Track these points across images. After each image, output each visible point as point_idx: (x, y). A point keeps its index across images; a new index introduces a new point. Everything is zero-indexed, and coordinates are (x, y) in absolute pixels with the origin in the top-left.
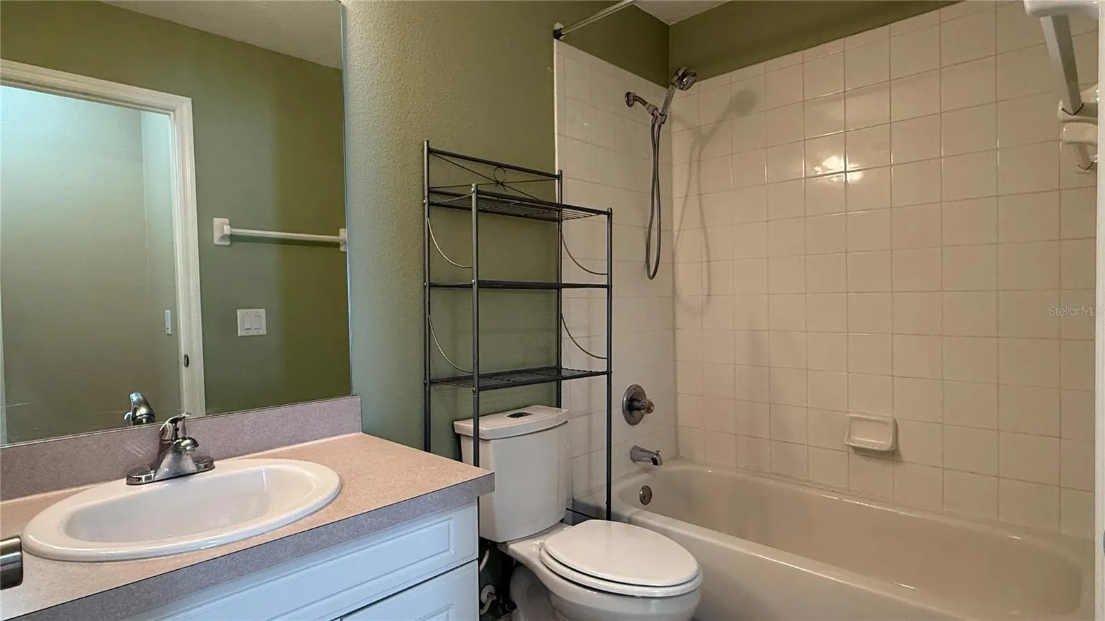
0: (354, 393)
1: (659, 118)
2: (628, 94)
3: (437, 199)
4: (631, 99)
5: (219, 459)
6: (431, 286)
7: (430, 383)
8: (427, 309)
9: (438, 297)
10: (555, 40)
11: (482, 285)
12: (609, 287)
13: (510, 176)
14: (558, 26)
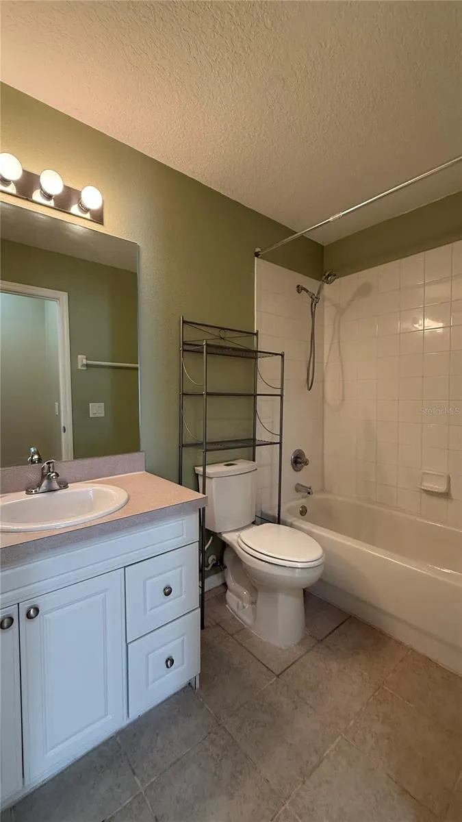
0: (141, 450)
1: (315, 300)
2: (298, 286)
4: (300, 289)
5: (71, 483)
6: (183, 394)
7: (182, 446)
8: (181, 407)
9: (187, 400)
10: (256, 258)
11: (208, 394)
12: (281, 396)
13: (229, 334)
14: (258, 250)
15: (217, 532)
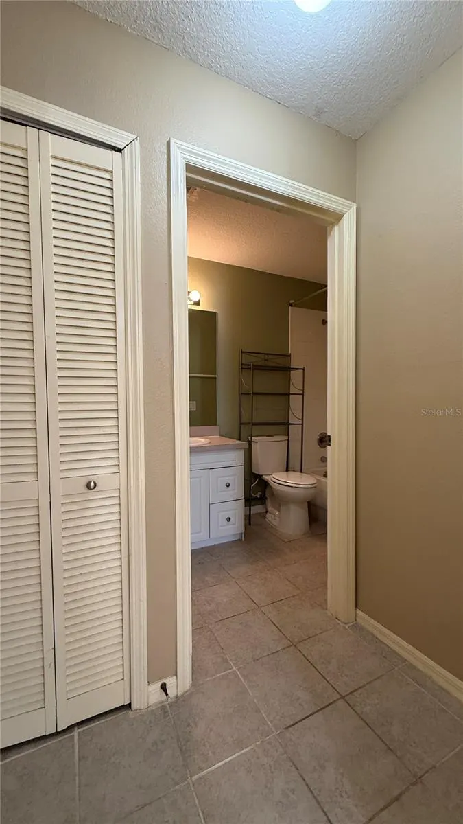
0: (217, 424)
3: (243, 366)
6: (242, 394)
7: (241, 424)
8: (240, 401)
9: (243, 397)
10: (290, 307)
11: (254, 394)
12: (303, 395)
13: (270, 357)
14: (292, 301)
15: (260, 474)
